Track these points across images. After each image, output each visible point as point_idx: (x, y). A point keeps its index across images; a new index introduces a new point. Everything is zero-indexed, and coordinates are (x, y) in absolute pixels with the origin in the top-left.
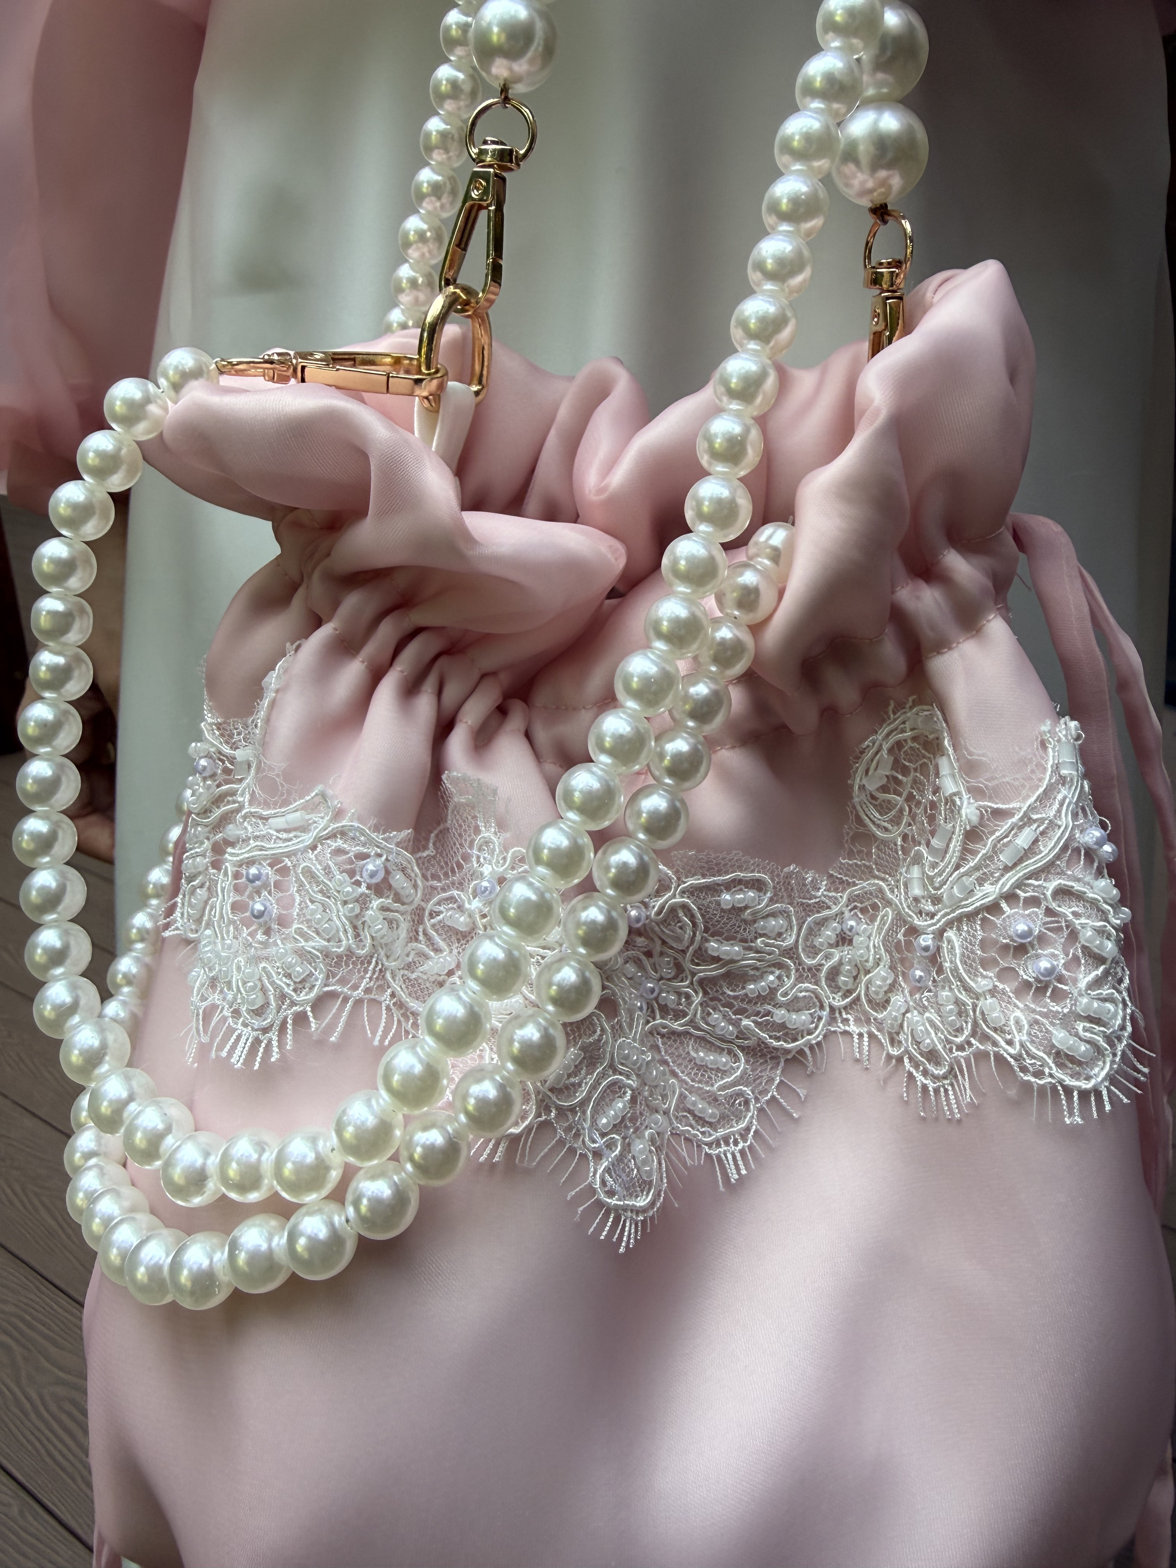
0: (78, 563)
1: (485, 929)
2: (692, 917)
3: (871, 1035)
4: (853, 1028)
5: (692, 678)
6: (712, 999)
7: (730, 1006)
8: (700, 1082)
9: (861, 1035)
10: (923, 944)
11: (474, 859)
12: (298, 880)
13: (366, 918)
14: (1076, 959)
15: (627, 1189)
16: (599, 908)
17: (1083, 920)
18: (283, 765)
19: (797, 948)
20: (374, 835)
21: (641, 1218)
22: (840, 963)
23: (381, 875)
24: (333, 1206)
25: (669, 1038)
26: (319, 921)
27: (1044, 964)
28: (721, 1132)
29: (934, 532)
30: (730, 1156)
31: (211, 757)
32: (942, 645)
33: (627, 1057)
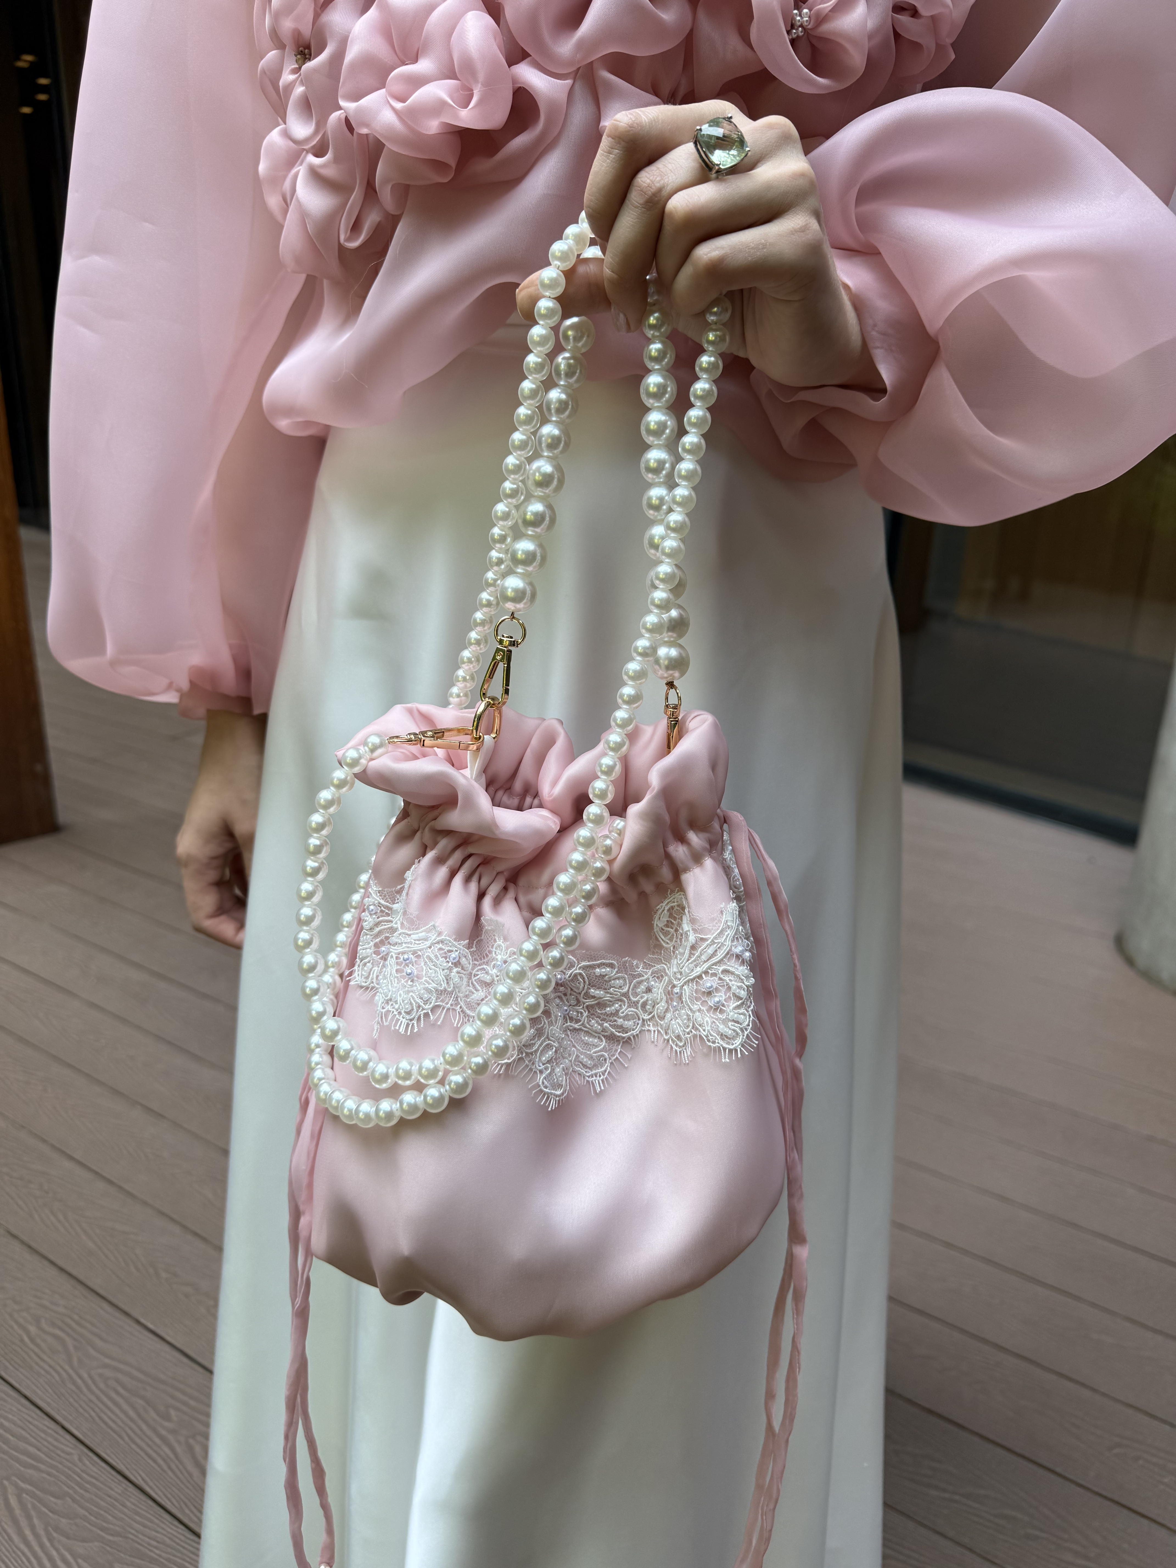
0: (327, 823)
1: (498, 981)
2: (584, 979)
3: (659, 1031)
4: (652, 1028)
5: (584, 882)
6: (592, 1015)
7: (599, 1017)
8: (585, 1050)
9: (654, 1031)
10: (676, 991)
11: (494, 953)
12: (424, 960)
13: (452, 976)
14: (729, 997)
15: (553, 1087)
16: (544, 973)
17: (733, 983)
18: (417, 913)
19: (628, 993)
20: (454, 943)
21: (557, 1099)
22: (647, 1000)
23: (457, 959)
24: (440, 1086)
25: (573, 1031)
26: (434, 977)
27: (717, 999)
28: (594, 1072)
29: (683, 824)
30: (597, 1082)
31: (375, 905)
32: (686, 870)
33: (554, 1034)
